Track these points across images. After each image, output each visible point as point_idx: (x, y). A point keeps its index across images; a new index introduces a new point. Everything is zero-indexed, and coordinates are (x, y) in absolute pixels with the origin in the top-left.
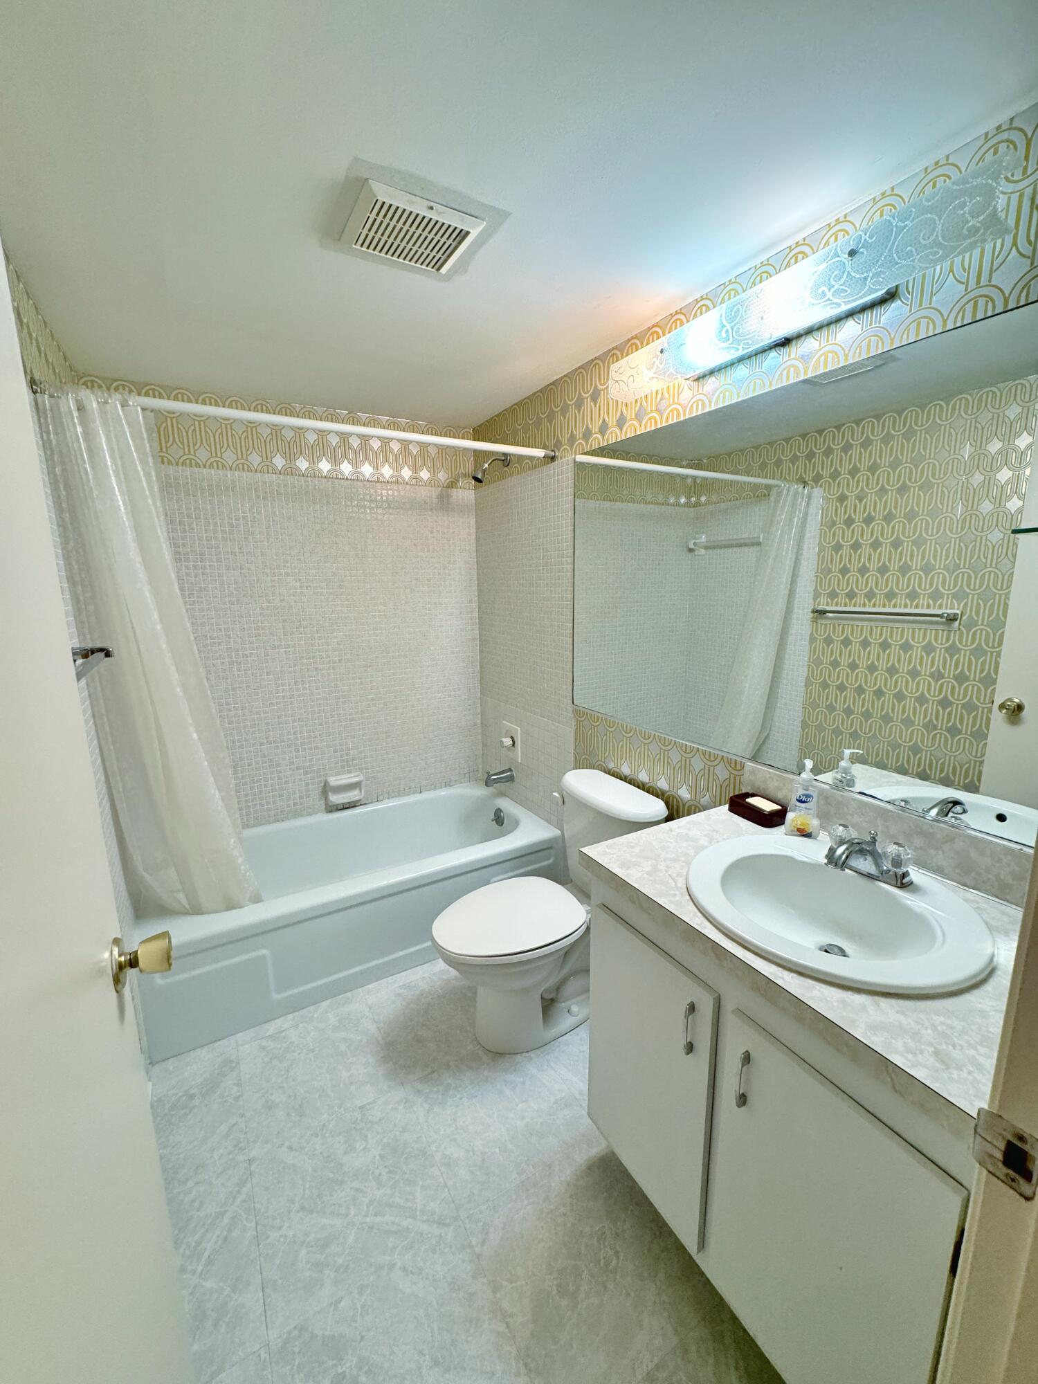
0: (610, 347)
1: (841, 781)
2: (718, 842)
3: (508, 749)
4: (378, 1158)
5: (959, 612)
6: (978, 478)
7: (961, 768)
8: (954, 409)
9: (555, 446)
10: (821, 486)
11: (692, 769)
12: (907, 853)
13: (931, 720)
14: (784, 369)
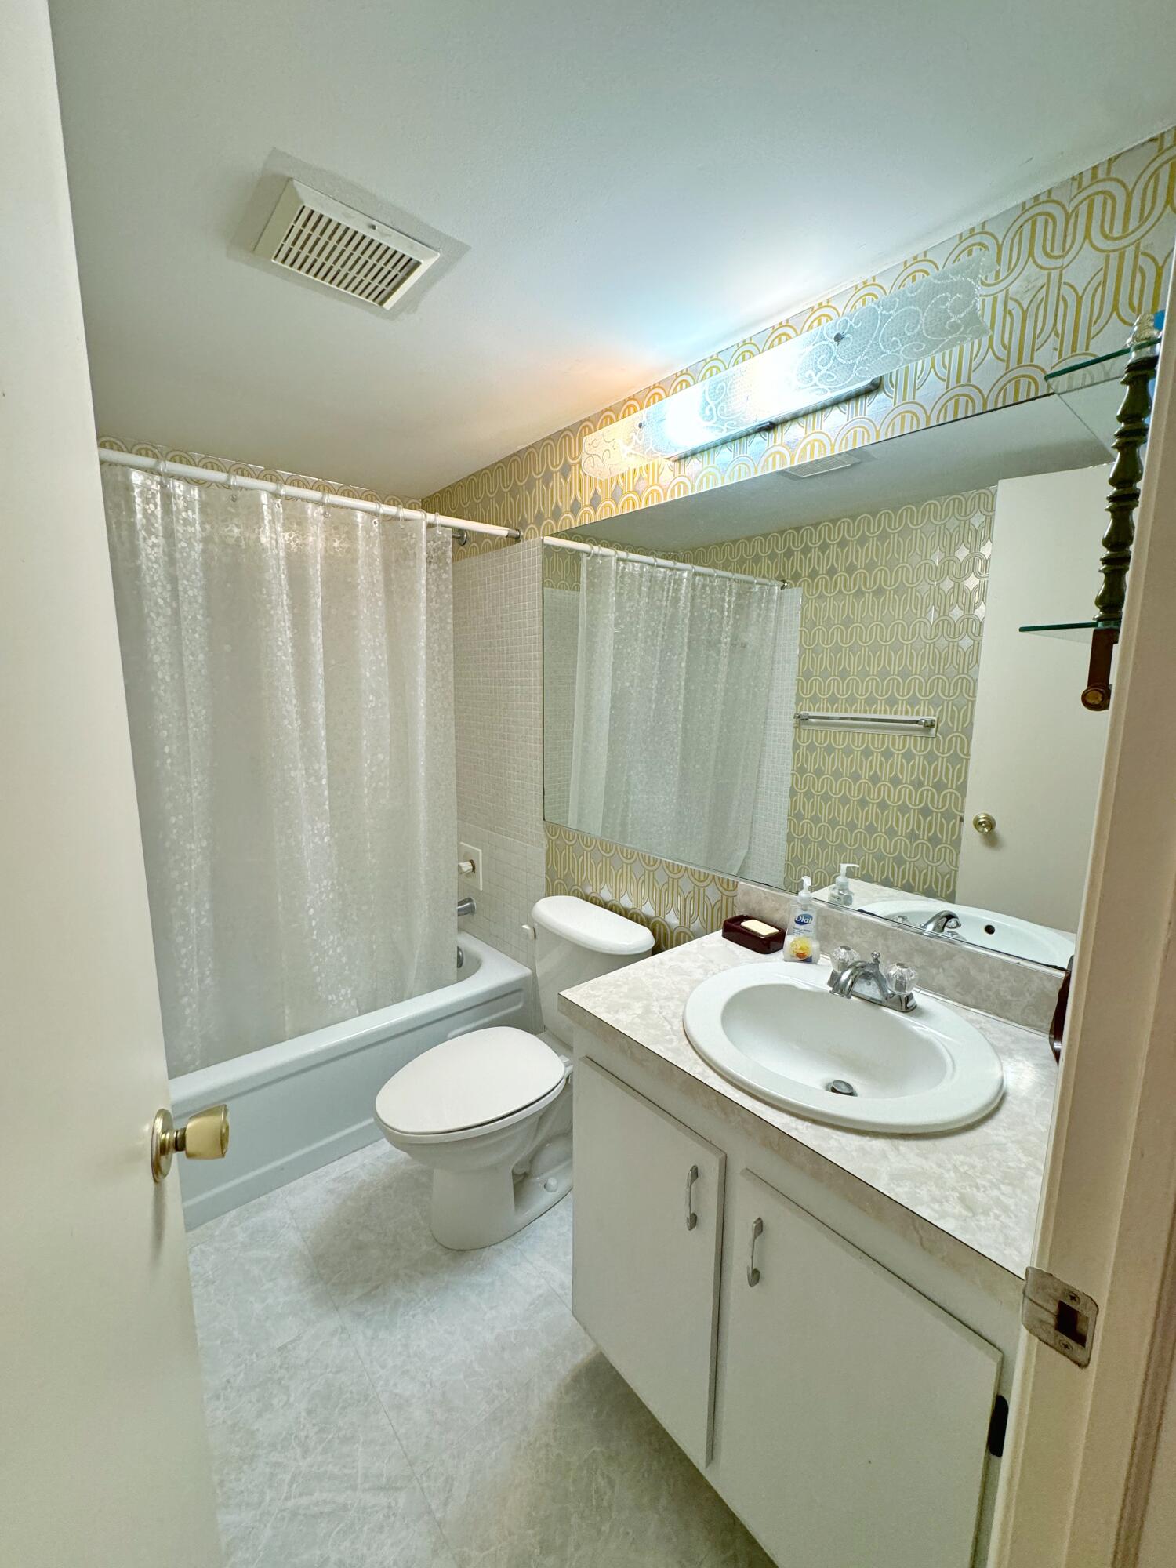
0: (582, 418)
1: (838, 899)
2: (714, 974)
3: (468, 875)
4: (303, 1414)
5: (935, 718)
6: (948, 584)
7: (943, 879)
8: (923, 514)
9: (520, 524)
10: (800, 586)
11: (680, 891)
12: (912, 975)
13: (912, 830)
14: (770, 456)
